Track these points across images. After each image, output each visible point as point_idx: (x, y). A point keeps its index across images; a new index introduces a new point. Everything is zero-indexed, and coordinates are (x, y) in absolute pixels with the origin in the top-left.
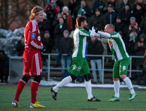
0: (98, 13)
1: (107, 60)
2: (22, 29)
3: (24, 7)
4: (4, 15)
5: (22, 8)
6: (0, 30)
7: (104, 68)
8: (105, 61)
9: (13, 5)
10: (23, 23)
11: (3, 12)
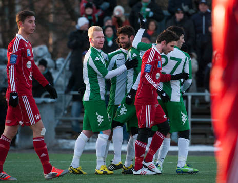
0: (179, 16)
1: (197, 101)
2: (41, 49)
3: (43, 8)
4: (8, 23)
5: (40, 10)
6: (1, 51)
7: (192, 117)
8: (193, 103)
9: (23, 5)
10: (42, 37)
11: (6, 19)
